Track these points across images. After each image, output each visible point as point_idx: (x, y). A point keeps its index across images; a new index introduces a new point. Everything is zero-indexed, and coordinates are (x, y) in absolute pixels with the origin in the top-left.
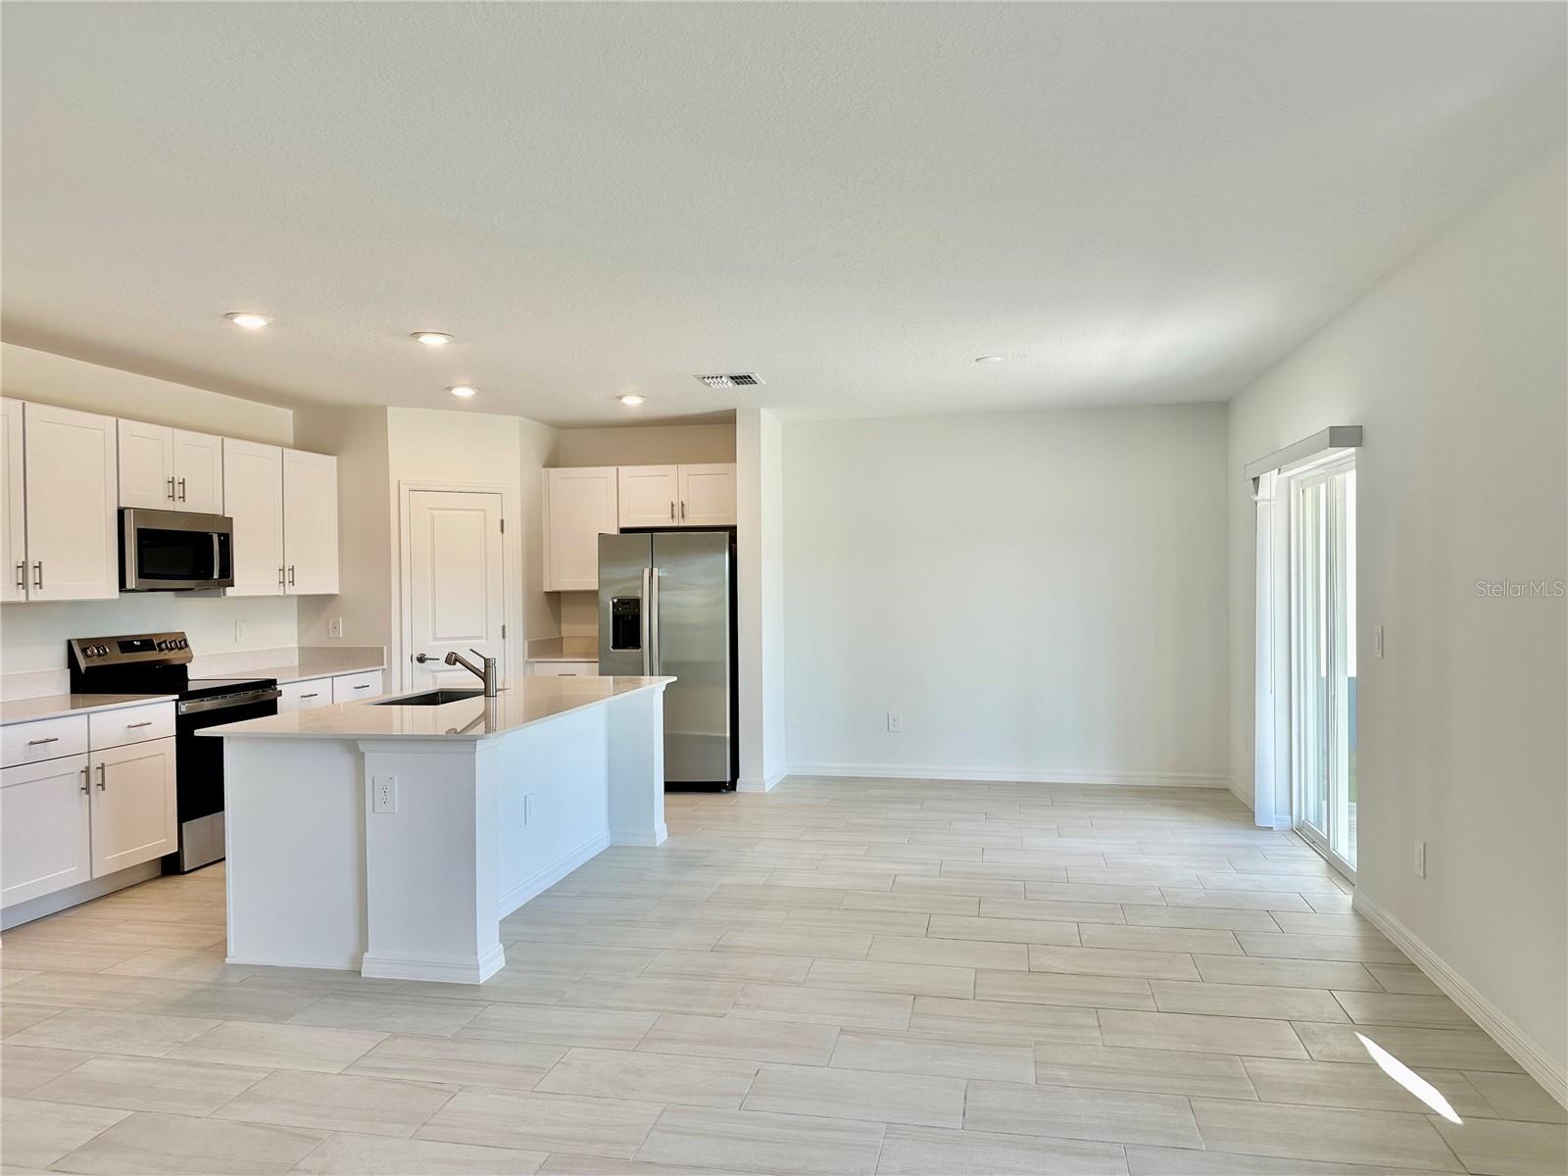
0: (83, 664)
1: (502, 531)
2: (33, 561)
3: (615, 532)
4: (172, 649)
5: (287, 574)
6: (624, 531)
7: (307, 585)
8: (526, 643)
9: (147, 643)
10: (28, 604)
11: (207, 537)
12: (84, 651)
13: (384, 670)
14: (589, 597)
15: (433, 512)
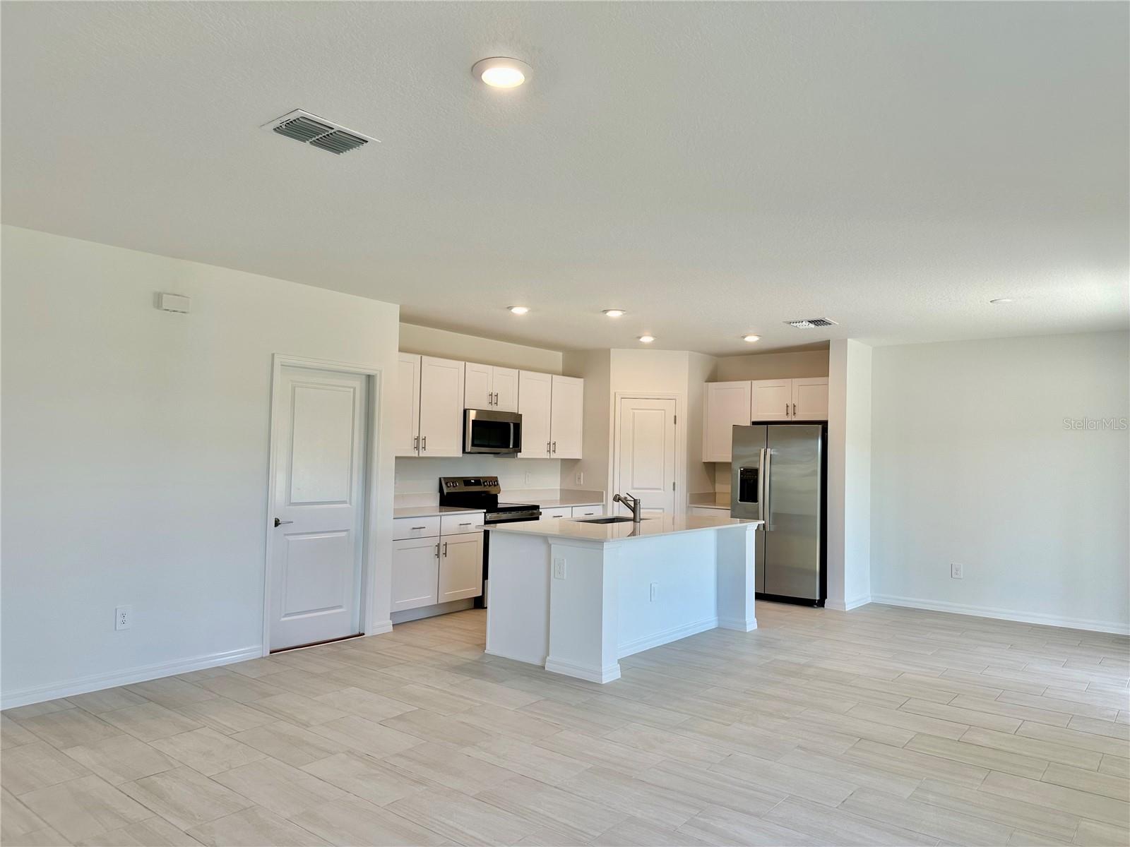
0: (445, 491)
1: (675, 423)
2: (422, 436)
3: (748, 424)
4: (490, 485)
5: (551, 447)
6: (754, 423)
7: (562, 453)
8: (688, 495)
9: (478, 481)
10: (419, 458)
11: (507, 425)
12: (446, 484)
13: (603, 505)
14: (726, 466)
15: (636, 411)
